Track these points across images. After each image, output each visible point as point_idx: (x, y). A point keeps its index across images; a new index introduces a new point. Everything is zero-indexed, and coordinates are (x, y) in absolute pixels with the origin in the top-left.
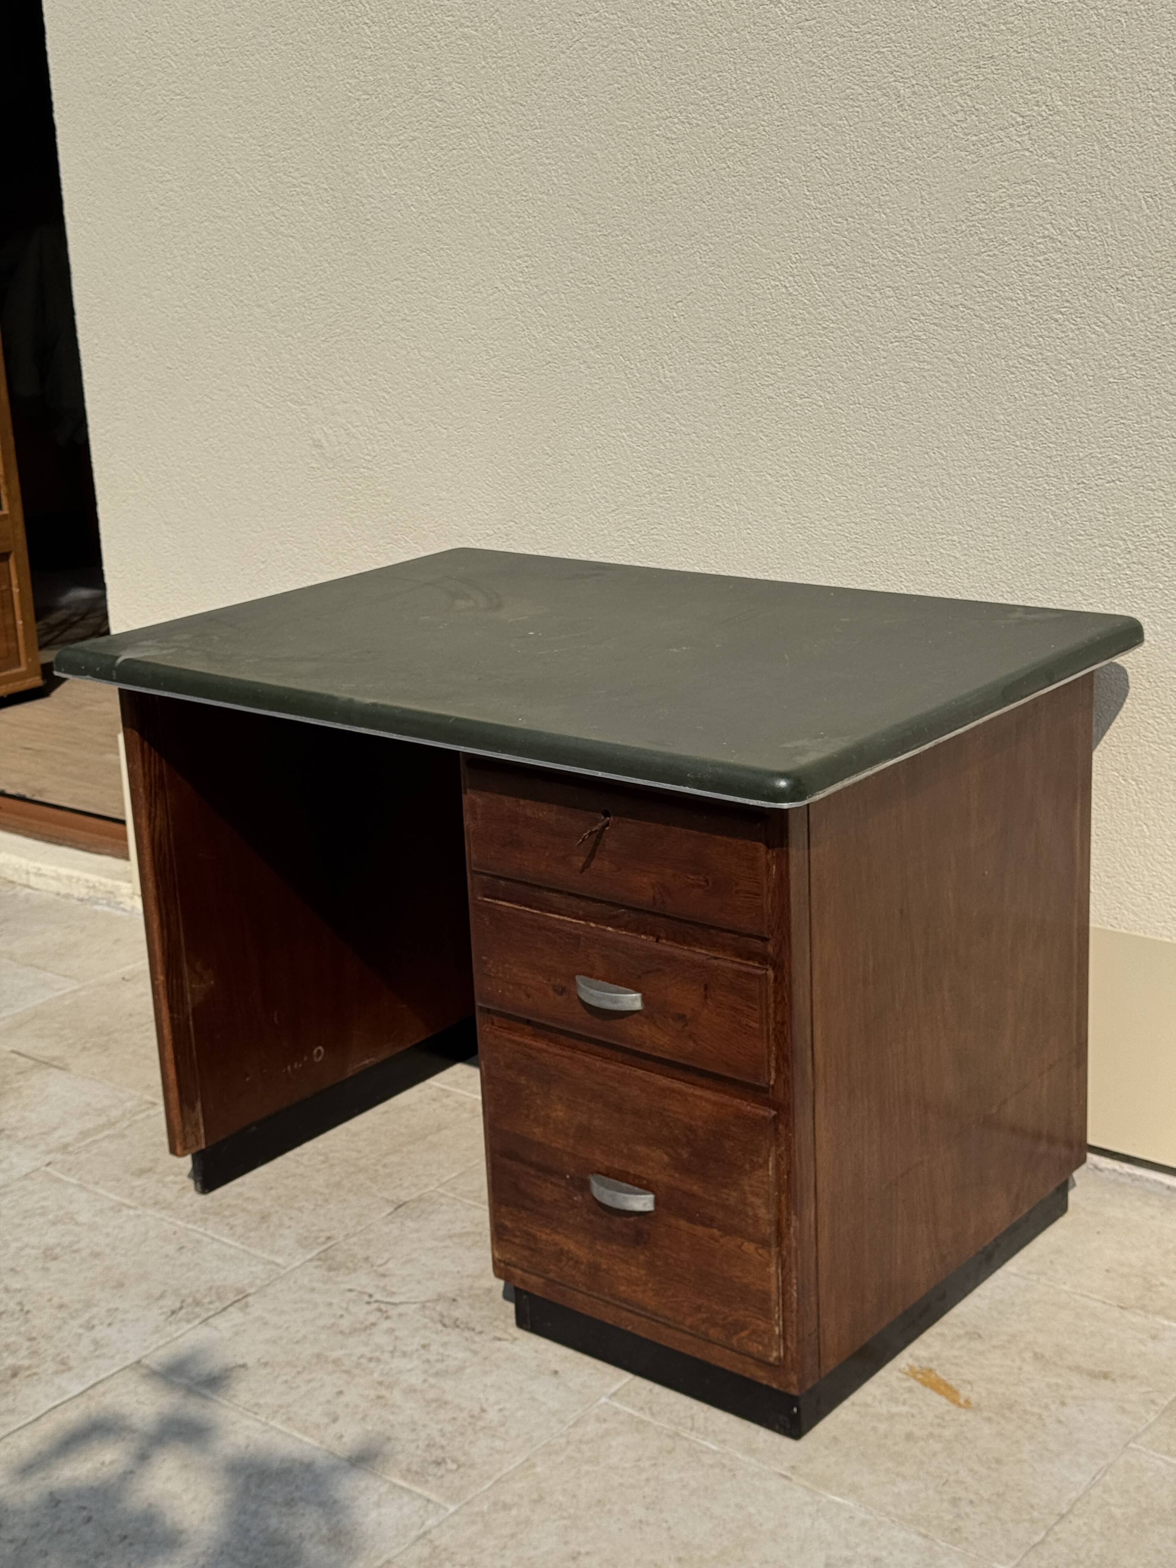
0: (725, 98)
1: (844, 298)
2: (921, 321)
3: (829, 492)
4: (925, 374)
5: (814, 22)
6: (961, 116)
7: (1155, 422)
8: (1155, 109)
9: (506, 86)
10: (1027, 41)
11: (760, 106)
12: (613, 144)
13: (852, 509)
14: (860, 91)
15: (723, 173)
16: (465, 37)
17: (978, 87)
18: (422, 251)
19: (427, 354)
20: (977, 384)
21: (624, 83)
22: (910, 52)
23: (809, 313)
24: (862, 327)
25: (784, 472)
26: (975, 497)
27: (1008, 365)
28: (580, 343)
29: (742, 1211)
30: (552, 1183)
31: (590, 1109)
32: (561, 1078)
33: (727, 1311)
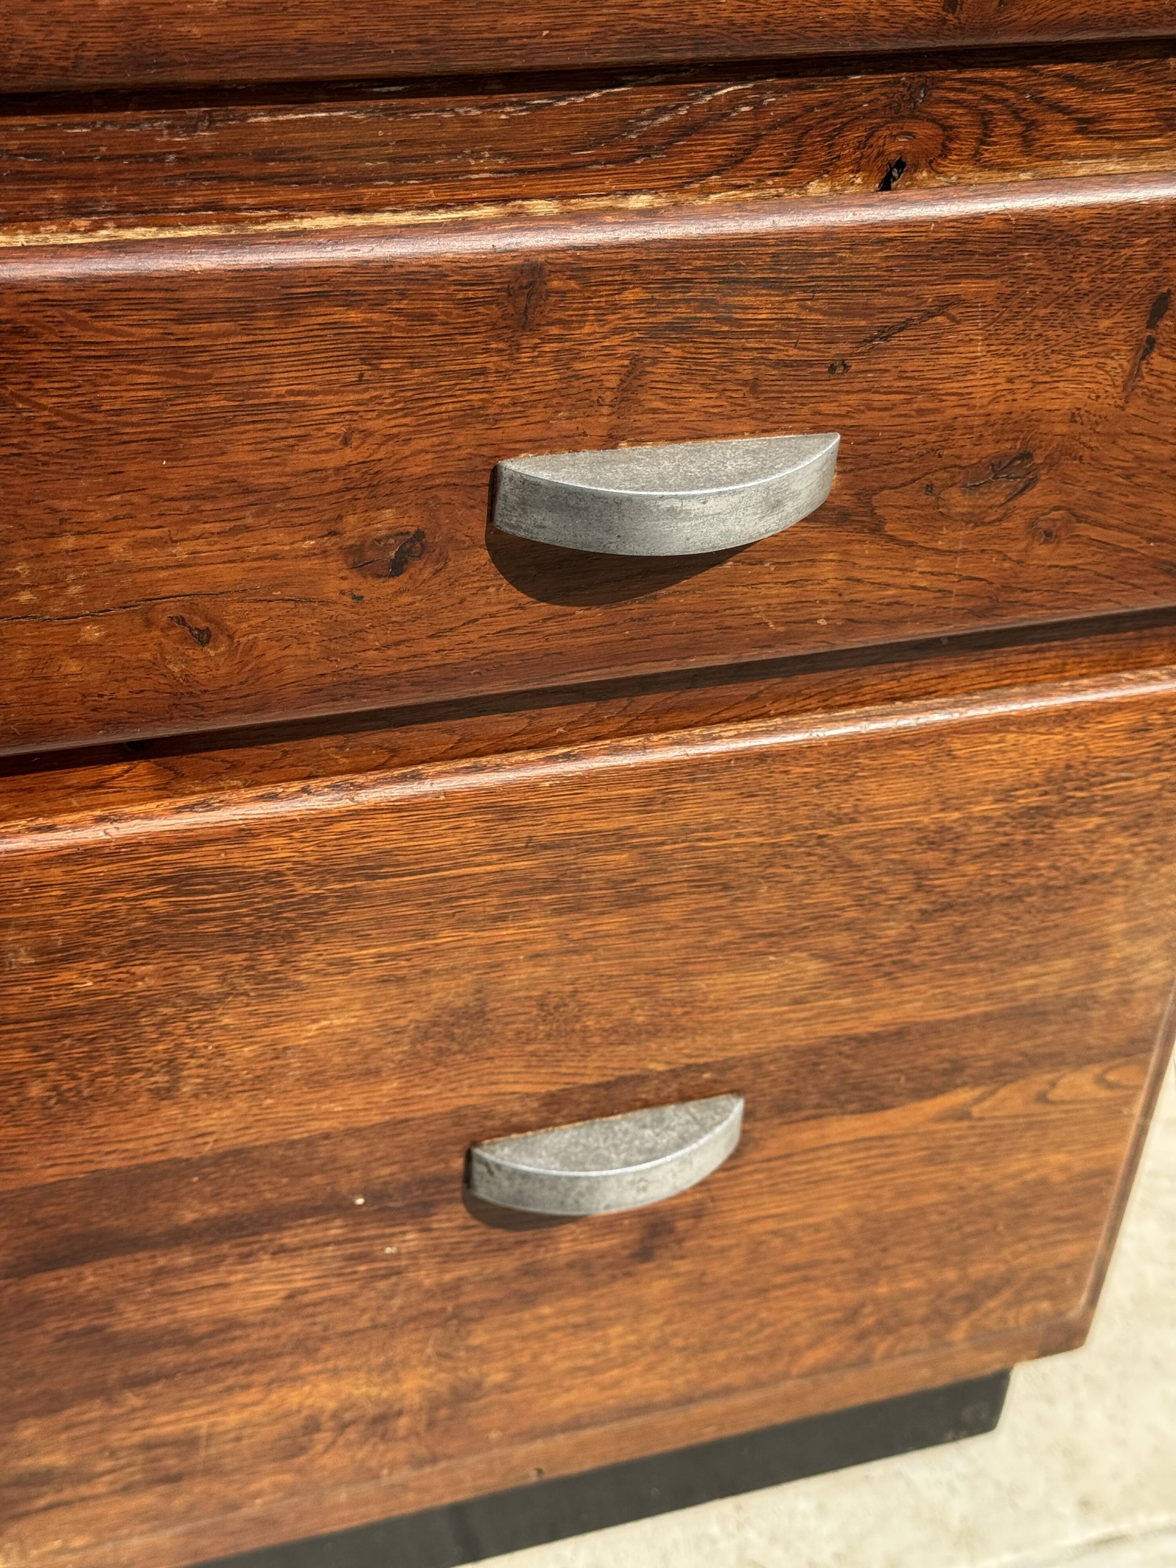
29: (1074, 1003)
30: (282, 1250)
31: (488, 949)
32: (348, 898)
33: (951, 1275)
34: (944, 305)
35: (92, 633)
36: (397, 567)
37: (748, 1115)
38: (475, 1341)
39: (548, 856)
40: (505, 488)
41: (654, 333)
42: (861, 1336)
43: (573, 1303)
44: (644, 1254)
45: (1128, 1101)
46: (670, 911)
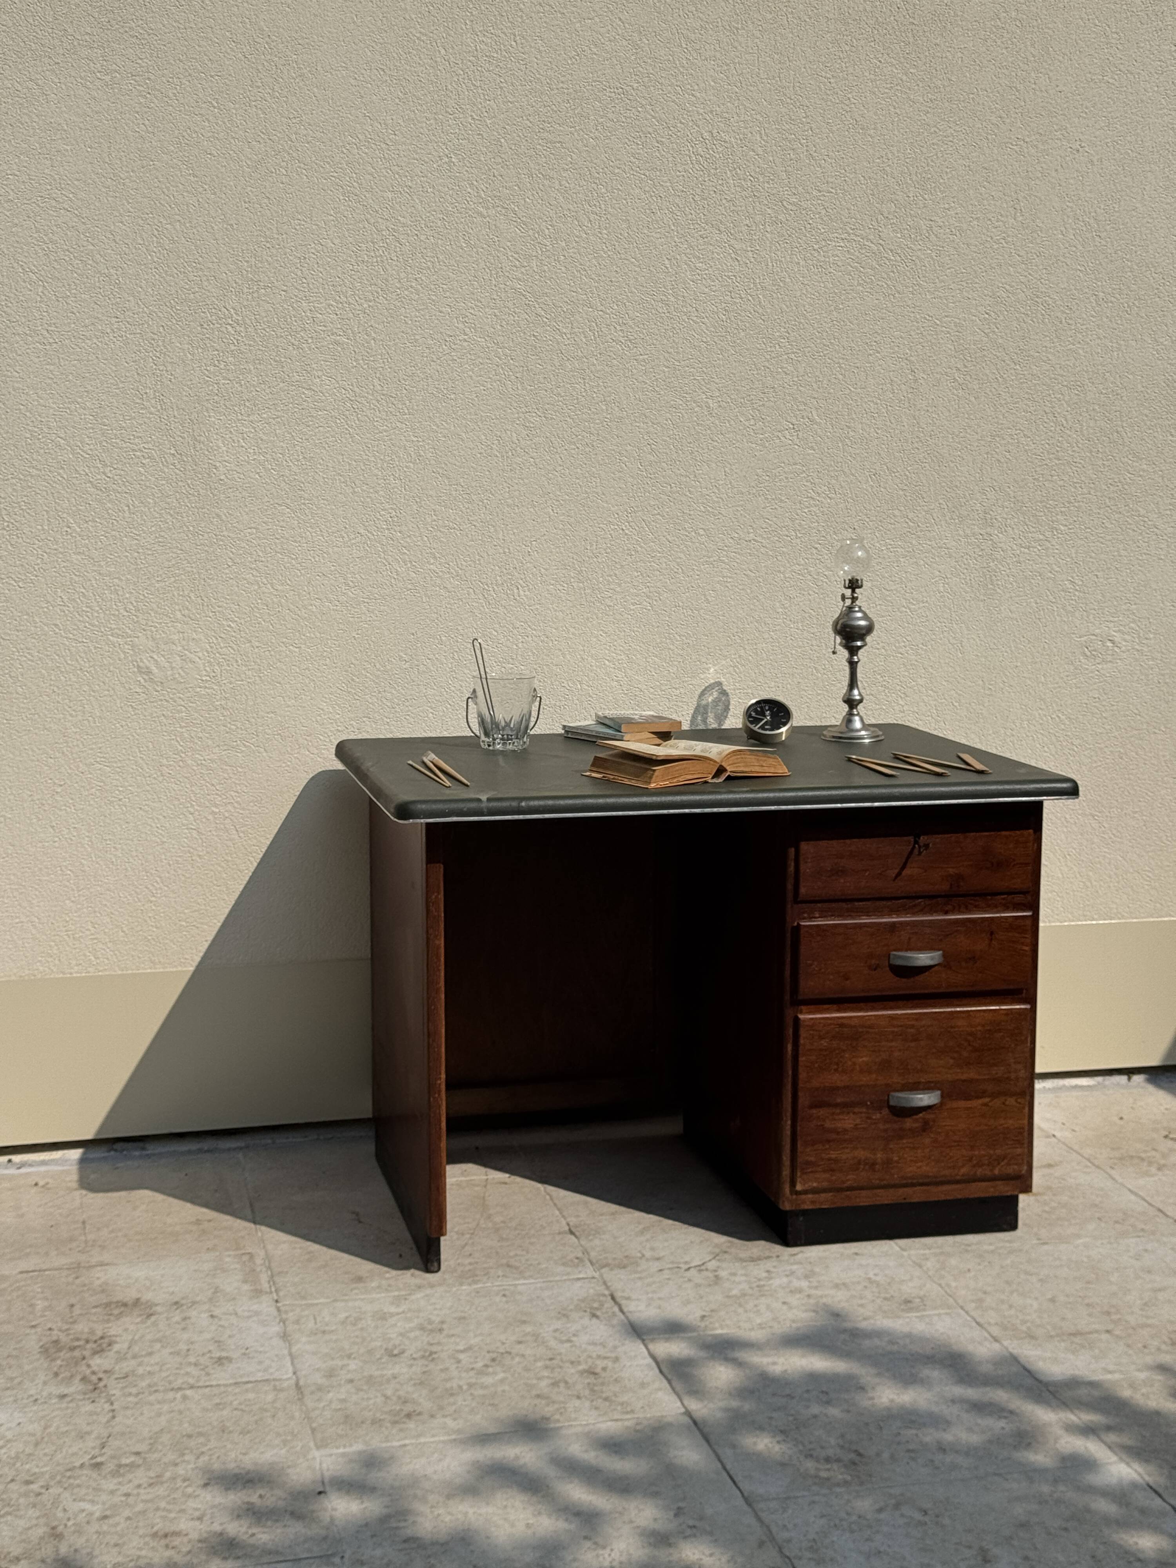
0: (575, 401)
1: (668, 537)
2: (724, 550)
3: (655, 669)
4: (728, 585)
5: (646, 357)
6: (752, 422)
7: (878, 607)
8: (875, 424)
9: (376, 382)
10: (796, 379)
11: (604, 408)
12: (477, 428)
13: (673, 678)
14: (681, 402)
15: (573, 452)
16: (337, 343)
17: (763, 405)
18: (281, 505)
19: (280, 588)
20: (764, 590)
21: (489, 386)
22: (717, 381)
23: (641, 547)
24: (682, 555)
25: (619, 657)
26: (763, 663)
27: (785, 577)
28: (441, 574)
29: (1007, 1078)
30: (854, 1113)
31: (891, 1047)
32: (867, 1032)
33: (992, 1152)
34: (957, 931)
35: (831, 977)
36: (875, 970)
37: (942, 1096)
38: (891, 1146)
39: (900, 1028)
40: (891, 957)
41: (913, 933)
42: (974, 1166)
43: (910, 1140)
44: (924, 1131)
45: (1024, 1108)
46: (922, 1043)
